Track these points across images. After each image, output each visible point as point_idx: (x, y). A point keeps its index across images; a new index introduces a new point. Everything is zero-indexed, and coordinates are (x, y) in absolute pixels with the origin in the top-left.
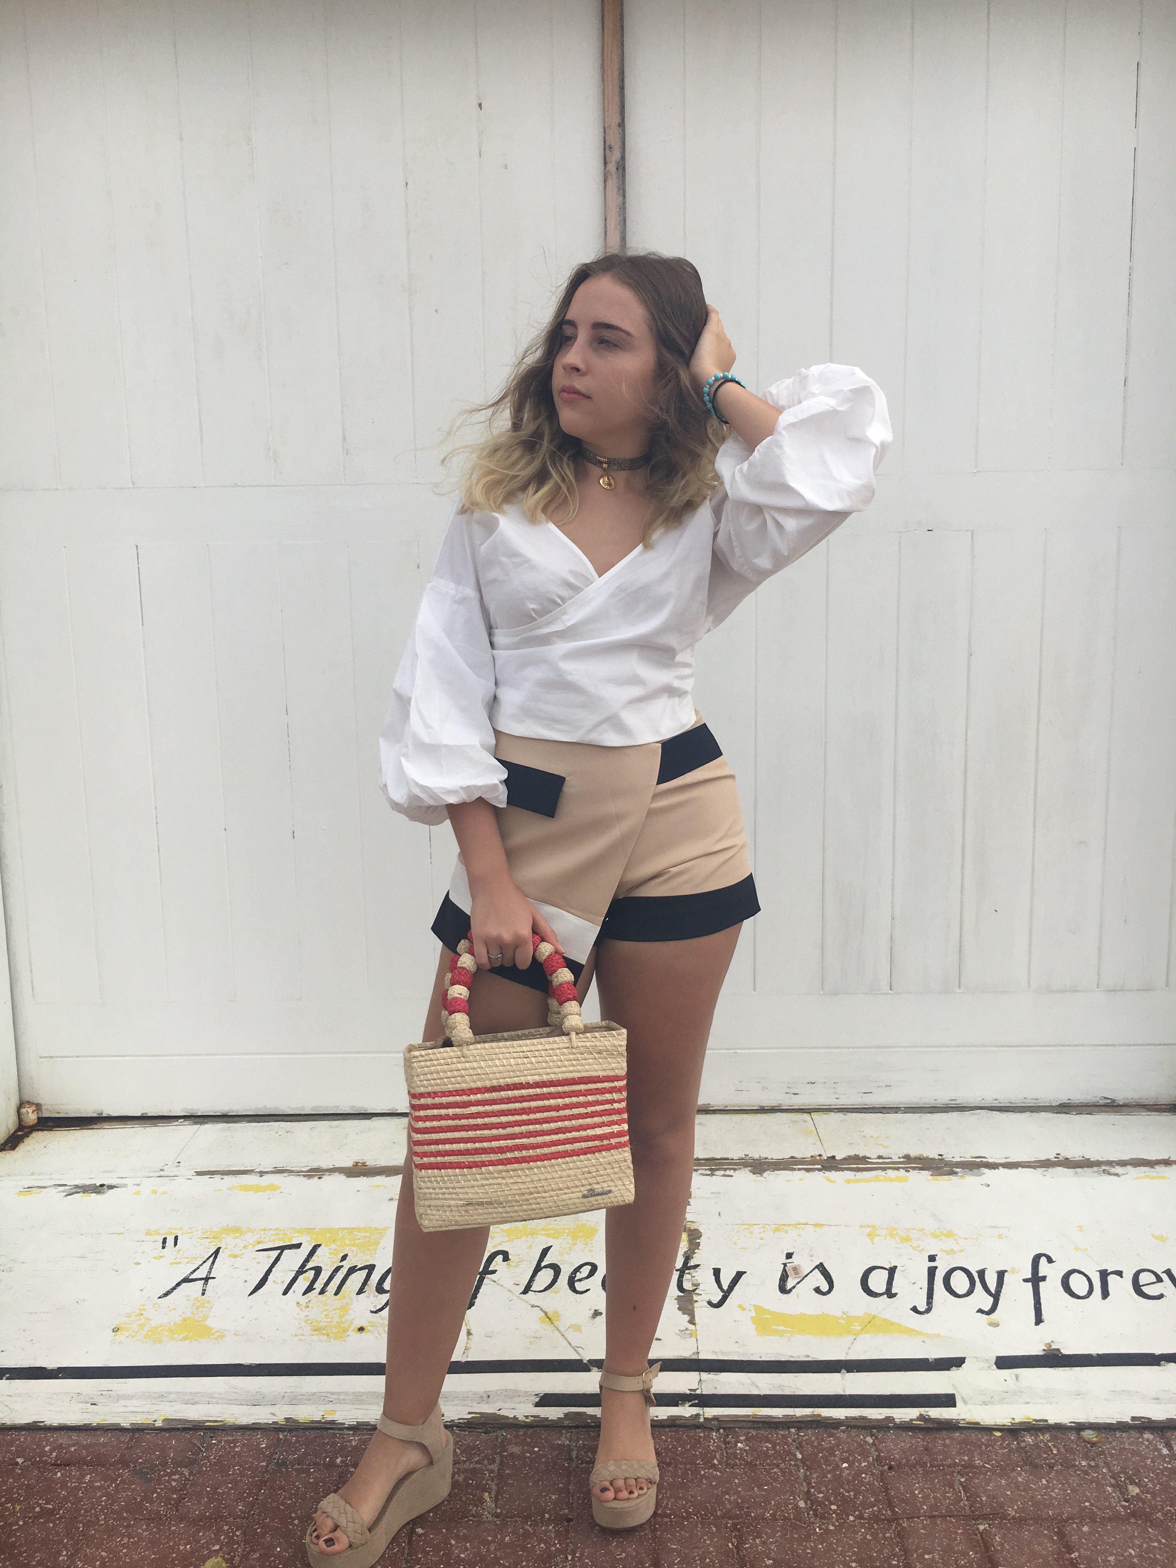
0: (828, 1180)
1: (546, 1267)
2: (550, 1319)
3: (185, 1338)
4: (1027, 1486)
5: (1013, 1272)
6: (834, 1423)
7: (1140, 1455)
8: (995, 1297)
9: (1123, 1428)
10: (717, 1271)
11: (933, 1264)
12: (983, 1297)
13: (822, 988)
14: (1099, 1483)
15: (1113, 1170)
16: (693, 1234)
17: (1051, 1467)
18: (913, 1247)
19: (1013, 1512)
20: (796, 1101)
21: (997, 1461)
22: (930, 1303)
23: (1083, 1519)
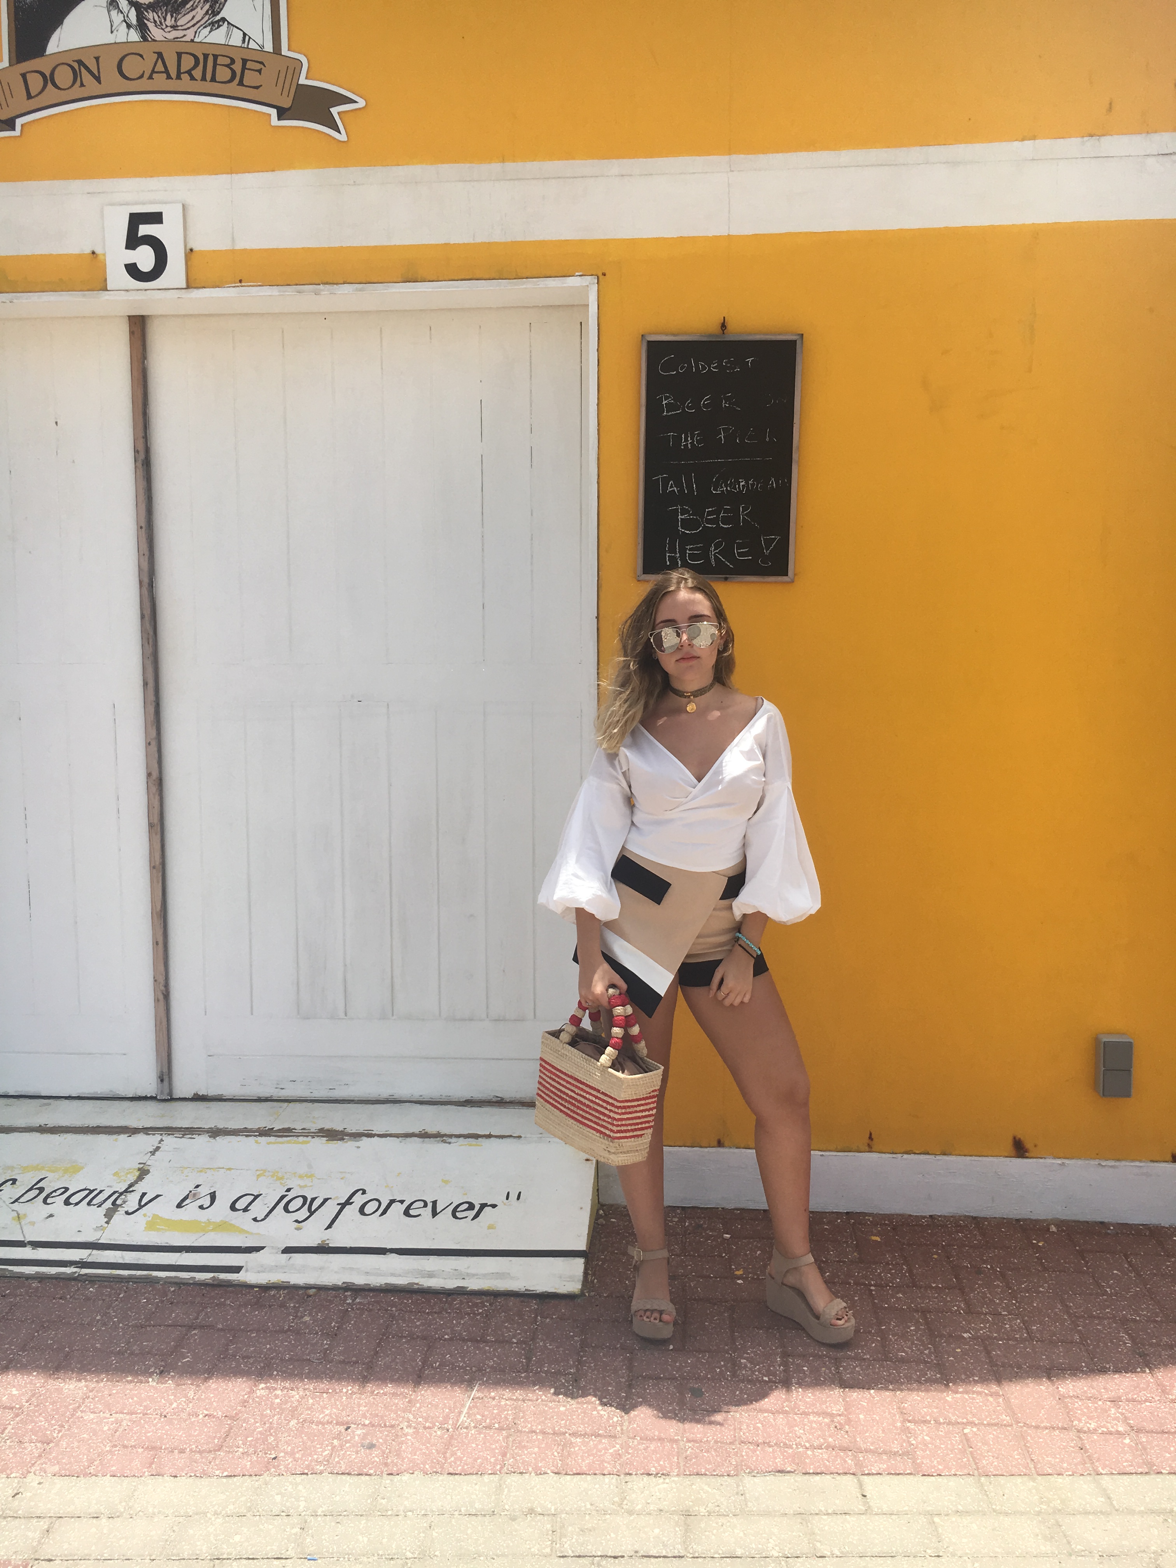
0: (257, 1142)
1: (36, 1189)
2: (19, 1217)
4: (244, 1314)
5: (334, 1199)
6: (157, 1280)
7: (331, 1302)
8: (312, 1213)
9: (335, 1288)
10: (144, 1194)
11: (287, 1193)
12: (304, 1213)
13: (298, 1013)
14: (289, 1314)
15: (450, 1140)
16: (143, 1172)
17: (270, 1306)
18: (281, 1184)
19: (220, 1326)
20: (283, 1094)
21: (240, 1302)
22: (267, 1215)
23: (258, 1331)
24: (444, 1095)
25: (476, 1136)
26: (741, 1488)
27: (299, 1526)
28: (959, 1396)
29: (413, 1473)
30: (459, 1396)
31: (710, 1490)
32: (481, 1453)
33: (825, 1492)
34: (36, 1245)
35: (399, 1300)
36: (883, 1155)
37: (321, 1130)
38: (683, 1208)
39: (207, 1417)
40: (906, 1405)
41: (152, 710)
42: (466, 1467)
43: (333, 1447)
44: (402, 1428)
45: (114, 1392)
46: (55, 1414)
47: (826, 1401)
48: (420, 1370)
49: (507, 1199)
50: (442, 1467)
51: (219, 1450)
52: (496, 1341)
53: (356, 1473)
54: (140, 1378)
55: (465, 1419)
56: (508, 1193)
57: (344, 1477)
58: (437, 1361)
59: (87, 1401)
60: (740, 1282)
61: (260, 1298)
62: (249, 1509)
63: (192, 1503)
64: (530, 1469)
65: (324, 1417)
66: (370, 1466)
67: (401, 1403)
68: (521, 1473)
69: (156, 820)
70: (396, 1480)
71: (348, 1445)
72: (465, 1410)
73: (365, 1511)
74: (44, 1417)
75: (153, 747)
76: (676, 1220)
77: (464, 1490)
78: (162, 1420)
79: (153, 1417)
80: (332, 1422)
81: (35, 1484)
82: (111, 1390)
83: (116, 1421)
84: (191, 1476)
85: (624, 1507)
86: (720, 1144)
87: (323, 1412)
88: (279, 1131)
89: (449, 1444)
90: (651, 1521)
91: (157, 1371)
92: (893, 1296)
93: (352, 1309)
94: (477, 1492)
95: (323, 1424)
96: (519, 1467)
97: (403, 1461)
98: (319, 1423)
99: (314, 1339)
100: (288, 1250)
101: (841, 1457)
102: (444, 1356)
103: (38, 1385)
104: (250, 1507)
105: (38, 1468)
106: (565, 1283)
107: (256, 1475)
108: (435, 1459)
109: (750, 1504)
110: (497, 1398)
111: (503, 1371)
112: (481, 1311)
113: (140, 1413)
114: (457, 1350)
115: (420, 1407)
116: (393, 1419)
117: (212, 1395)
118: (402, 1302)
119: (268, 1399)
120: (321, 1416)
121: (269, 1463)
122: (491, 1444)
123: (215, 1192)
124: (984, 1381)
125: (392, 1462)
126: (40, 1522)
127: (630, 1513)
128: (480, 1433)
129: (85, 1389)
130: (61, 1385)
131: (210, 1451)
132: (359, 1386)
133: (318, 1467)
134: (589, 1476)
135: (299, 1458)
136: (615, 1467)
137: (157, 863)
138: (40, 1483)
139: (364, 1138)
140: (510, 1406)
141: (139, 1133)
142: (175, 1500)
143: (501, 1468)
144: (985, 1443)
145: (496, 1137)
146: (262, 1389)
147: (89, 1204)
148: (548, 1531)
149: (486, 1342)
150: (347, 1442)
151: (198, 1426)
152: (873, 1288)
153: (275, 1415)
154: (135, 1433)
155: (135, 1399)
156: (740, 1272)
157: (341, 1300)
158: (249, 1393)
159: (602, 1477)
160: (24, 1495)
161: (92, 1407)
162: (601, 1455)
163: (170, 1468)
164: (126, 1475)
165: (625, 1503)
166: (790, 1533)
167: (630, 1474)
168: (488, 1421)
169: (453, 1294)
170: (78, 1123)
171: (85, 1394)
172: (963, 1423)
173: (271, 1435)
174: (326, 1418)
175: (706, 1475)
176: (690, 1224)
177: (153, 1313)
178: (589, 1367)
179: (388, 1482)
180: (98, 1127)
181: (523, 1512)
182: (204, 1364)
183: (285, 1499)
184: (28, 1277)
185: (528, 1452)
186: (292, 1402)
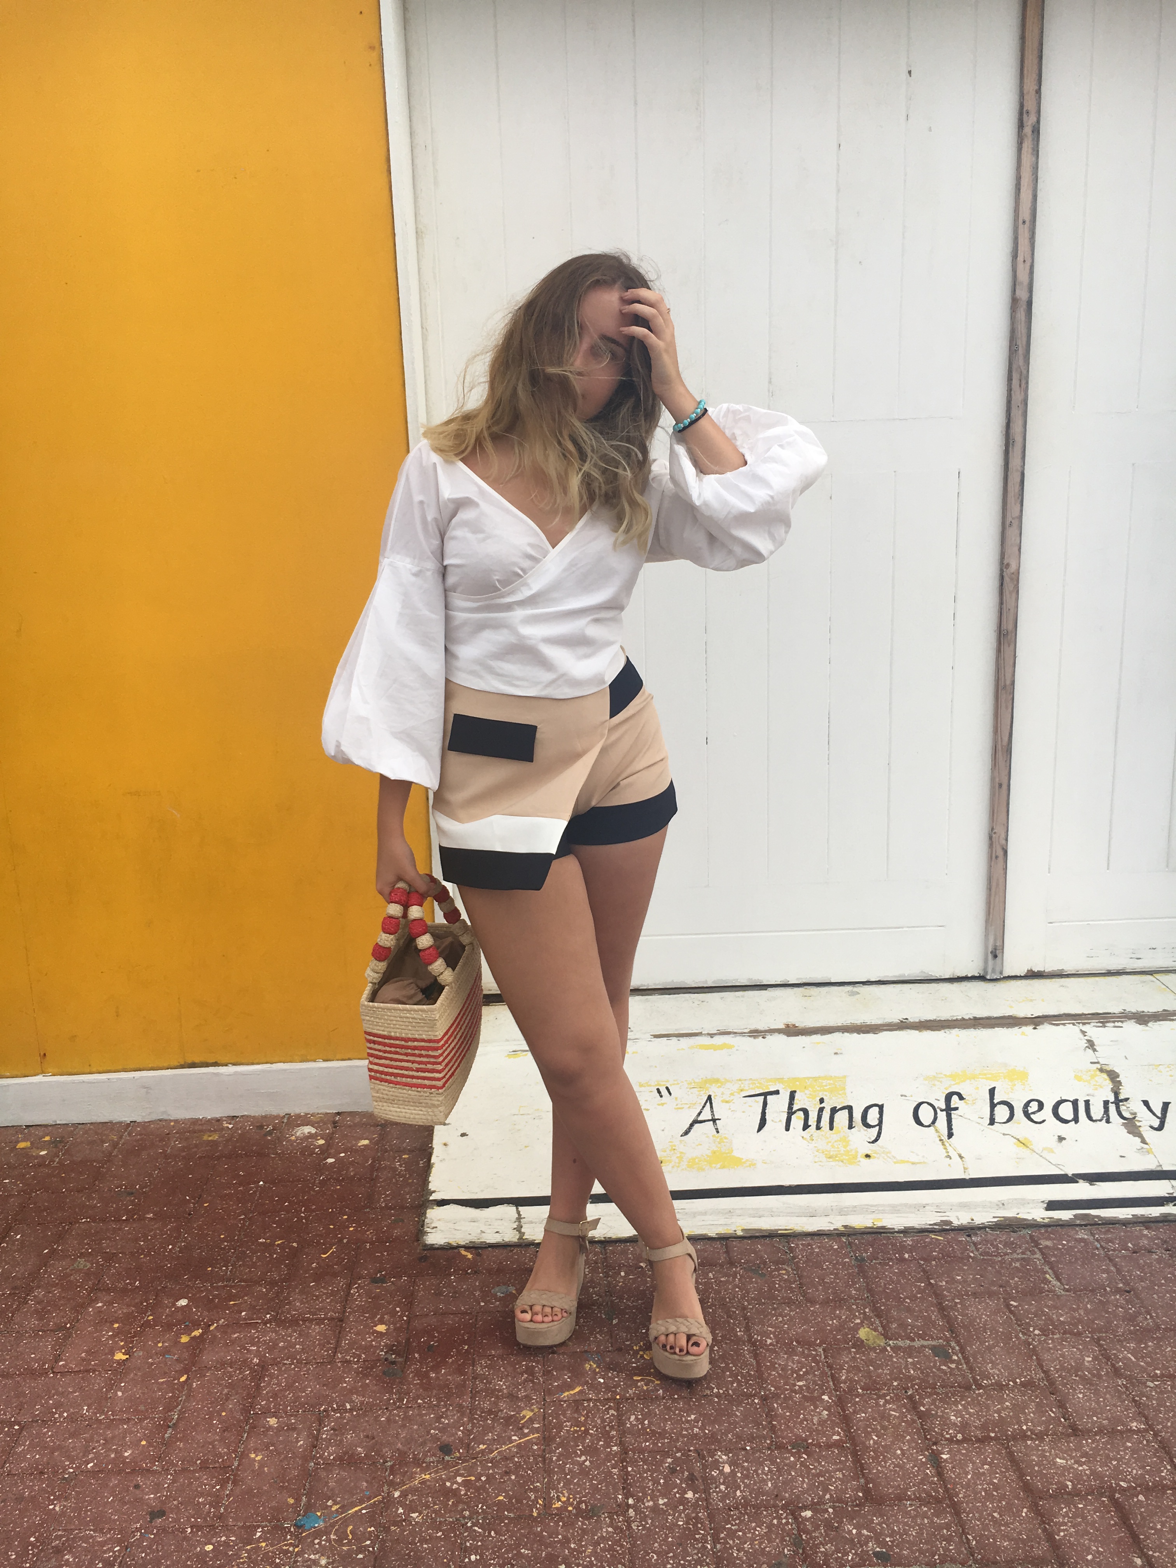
1: (999, 1104)
2: (1024, 1144)
3: (723, 1167)
10: (1146, 1103)
16: (1111, 1075)
20: (1139, 965)
34: (1088, 1178)
141: (1041, 1023)
147: (1091, 1119)
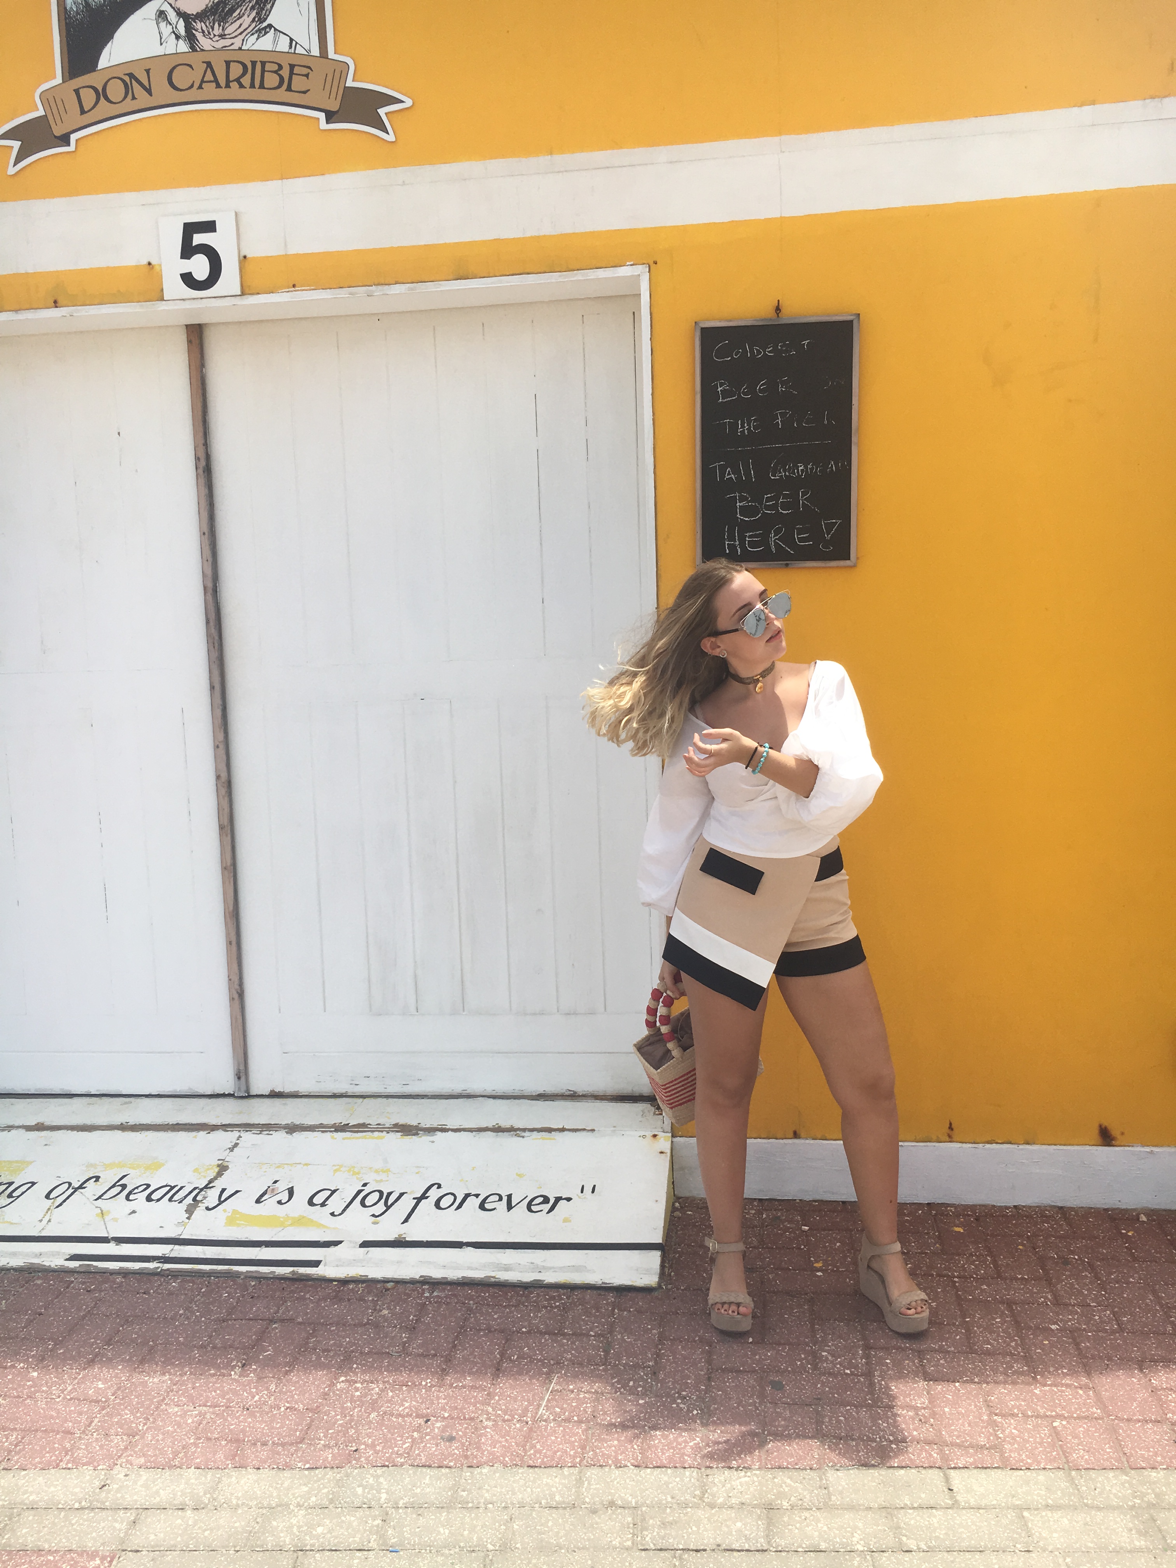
0: (332, 1137)
1: (118, 1185)
2: (103, 1215)
4: (323, 1308)
5: (410, 1193)
6: (238, 1274)
7: (409, 1296)
8: (388, 1208)
9: (413, 1282)
10: (223, 1190)
11: (363, 1188)
12: (381, 1207)
13: (370, 1011)
14: (368, 1308)
15: (523, 1134)
16: (222, 1169)
17: (349, 1300)
18: (357, 1179)
19: (300, 1320)
20: (358, 1090)
21: (319, 1296)
22: (344, 1210)
23: (337, 1324)
24: (517, 1088)
25: (550, 1130)
26: (824, 1482)
27: (381, 1518)
28: (1047, 1388)
29: (492, 1466)
30: (537, 1389)
31: (793, 1484)
32: (561, 1446)
33: (910, 1486)
34: (120, 1240)
35: (476, 1292)
36: (964, 1145)
37: (396, 1125)
38: (760, 1200)
39: (288, 1410)
40: (993, 1398)
41: (219, 712)
42: (545, 1460)
43: (414, 1440)
44: (482, 1421)
45: (198, 1385)
46: (141, 1408)
47: (910, 1395)
48: (498, 1363)
49: (582, 1192)
50: (522, 1460)
51: (301, 1442)
52: (573, 1334)
53: (436, 1465)
54: (222, 1371)
55: (544, 1411)
56: (583, 1187)
57: (424, 1470)
58: (516, 1354)
59: (171, 1394)
60: (819, 1274)
61: (339, 1291)
62: (331, 1501)
63: (275, 1494)
64: (610, 1462)
65: (403, 1410)
66: (450, 1458)
67: (481, 1396)
68: (600, 1466)
69: (226, 822)
70: (476, 1473)
71: (428, 1437)
72: (544, 1403)
73: (446, 1503)
74: (129, 1410)
75: (222, 751)
76: (753, 1212)
77: (544, 1483)
78: (245, 1412)
79: (236, 1410)
80: (411, 1415)
81: (121, 1476)
82: (194, 1383)
83: (200, 1414)
84: (274, 1468)
85: (706, 1500)
86: (796, 1135)
87: (403, 1405)
88: (354, 1126)
89: (528, 1437)
90: (733, 1515)
91: (239, 1364)
92: (976, 1288)
93: (430, 1302)
94: (557, 1485)
95: (403, 1416)
96: (599, 1461)
97: (482, 1453)
98: (400, 1415)
99: (392, 1333)
100: (365, 1244)
101: (926, 1451)
102: (522, 1348)
103: (123, 1379)
104: (332, 1499)
105: (124, 1460)
106: (642, 1276)
107: (337, 1468)
108: (514, 1451)
109: (833, 1498)
110: (575, 1391)
111: (581, 1364)
112: (557, 1304)
113: (223, 1406)
114: (535, 1343)
115: (499, 1400)
116: (473, 1412)
117: (293, 1388)
118: (479, 1296)
119: (348, 1392)
120: (400, 1409)
121: (350, 1455)
122: (570, 1437)
123: (293, 1187)
124: (1073, 1373)
125: (472, 1454)
126: (126, 1513)
127: (712, 1506)
128: (559, 1426)
129: (169, 1382)
130: (146, 1378)
131: (292, 1444)
132: (438, 1379)
133: (399, 1459)
134: (669, 1470)
135: (379, 1451)
136: (695, 1460)
137: (229, 864)
138: (126, 1475)
139: (439, 1133)
140: (589, 1399)
141: (218, 1129)
142: (258, 1492)
143: (581, 1461)
144: (1076, 1436)
145: (569, 1130)
146: (343, 1381)
147: (170, 1200)
148: (628, 1524)
149: (564, 1335)
150: (427, 1434)
151: (280, 1419)
152: (956, 1279)
153: (355, 1407)
154: (219, 1426)
155: (218, 1392)
156: (818, 1265)
157: (418, 1293)
158: (329, 1386)
159: (682, 1470)
160: (111, 1487)
161: (176, 1400)
162: (682, 1448)
163: (252, 1460)
164: (210, 1467)
165: (706, 1496)
166: (875, 1527)
167: (712, 1468)
168: (567, 1414)
169: (530, 1287)
170: (159, 1121)
171: (169, 1387)
172: (1052, 1416)
173: (352, 1427)
174: (407, 1411)
175: (788, 1468)
176: (768, 1216)
177: (235, 1307)
178: (668, 1360)
179: (468, 1474)
180: (177, 1124)
181: (604, 1505)
182: (285, 1357)
183: (366, 1491)
184: (113, 1273)
185: (608, 1445)
186: (372, 1395)
